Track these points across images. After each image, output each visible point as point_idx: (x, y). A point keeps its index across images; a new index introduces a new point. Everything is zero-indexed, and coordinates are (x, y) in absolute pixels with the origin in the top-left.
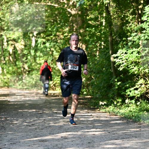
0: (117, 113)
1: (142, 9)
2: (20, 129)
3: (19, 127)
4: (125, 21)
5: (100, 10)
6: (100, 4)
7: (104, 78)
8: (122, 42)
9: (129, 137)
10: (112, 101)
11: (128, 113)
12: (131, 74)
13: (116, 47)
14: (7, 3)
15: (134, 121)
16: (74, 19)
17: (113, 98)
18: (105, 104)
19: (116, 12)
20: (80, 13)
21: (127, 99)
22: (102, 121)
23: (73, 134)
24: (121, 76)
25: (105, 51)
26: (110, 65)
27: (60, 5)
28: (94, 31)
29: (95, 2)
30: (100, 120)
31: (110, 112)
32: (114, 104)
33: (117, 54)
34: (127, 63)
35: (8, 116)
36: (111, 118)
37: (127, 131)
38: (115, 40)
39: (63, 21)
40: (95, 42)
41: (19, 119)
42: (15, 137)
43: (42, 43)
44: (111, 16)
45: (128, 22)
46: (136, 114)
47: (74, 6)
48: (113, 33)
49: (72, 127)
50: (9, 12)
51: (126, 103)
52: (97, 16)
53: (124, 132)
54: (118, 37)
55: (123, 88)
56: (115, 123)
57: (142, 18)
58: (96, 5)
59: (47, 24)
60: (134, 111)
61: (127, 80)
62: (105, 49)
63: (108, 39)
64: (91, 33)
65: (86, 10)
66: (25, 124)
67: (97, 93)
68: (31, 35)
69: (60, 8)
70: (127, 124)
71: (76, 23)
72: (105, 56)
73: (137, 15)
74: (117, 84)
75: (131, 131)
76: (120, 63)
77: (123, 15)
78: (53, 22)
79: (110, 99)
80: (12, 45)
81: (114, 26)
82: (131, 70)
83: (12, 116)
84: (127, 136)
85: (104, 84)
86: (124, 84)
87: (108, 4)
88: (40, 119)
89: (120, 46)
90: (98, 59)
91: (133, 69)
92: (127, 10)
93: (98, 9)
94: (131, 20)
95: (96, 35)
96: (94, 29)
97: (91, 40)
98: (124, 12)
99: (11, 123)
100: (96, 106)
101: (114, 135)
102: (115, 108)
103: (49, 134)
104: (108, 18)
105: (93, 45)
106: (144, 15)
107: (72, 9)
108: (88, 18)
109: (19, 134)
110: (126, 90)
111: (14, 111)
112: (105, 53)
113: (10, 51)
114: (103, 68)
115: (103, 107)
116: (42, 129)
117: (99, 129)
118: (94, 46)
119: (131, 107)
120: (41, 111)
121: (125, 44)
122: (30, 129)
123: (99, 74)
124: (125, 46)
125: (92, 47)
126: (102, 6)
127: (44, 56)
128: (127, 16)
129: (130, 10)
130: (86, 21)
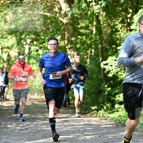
0: (107, 118)
1: (131, 18)
2: (14, 133)
3: (12, 131)
4: (114, 30)
5: (91, 19)
6: (91, 13)
7: (95, 84)
8: (112, 49)
9: (118, 140)
10: (102, 106)
11: (117, 117)
12: (121, 80)
13: (105, 55)
14: (1, 12)
15: (123, 125)
16: (66, 27)
17: (103, 104)
18: (95, 109)
19: (106, 21)
20: (71, 21)
21: (117, 104)
22: (92, 125)
23: (64, 138)
24: (111, 82)
25: (95, 59)
26: (101, 71)
27: (52, 14)
28: (85, 39)
29: (86, 11)
30: (91, 124)
31: (100, 117)
32: (104, 109)
33: (107, 61)
34: (116, 69)
35: (2, 121)
36: (101, 122)
37: (116, 135)
38: (105, 48)
39: (55, 29)
40: (86, 49)
41: (13, 123)
42: (9, 140)
43: (35, 50)
44: (101, 25)
45: (117, 31)
46: (125, 118)
47: (66, 15)
48: (103, 41)
49: (64, 131)
50: (3, 21)
51: (115, 109)
52: (88, 24)
53: (114, 135)
54: (108, 45)
55: (113, 94)
56: (105, 127)
57: (130, 27)
58: (87, 14)
59: (40, 32)
60: (123, 115)
61: (117, 86)
62: (95, 56)
63: (98, 47)
64: (82, 41)
65: (78, 19)
66: (19, 128)
67: (87, 98)
68: (24, 43)
69: (52, 17)
70: (117, 128)
71: (68, 31)
72: (95, 63)
73: (126, 23)
74: (107, 90)
75: (120, 134)
76: (109, 69)
77: (113, 24)
78: (46, 31)
79: (100, 104)
80: (6, 52)
81: (104, 35)
82: (120, 77)
83: (6, 120)
84: (116, 140)
85: (94, 90)
86: (114, 89)
87: (98, 13)
88: (33, 124)
89: (110, 53)
90: (89, 66)
91: (122, 75)
92: (117, 19)
93: (89, 18)
94: (120, 29)
95: (87, 43)
96: (84, 37)
97: (82, 47)
98: (113, 20)
99: (5, 128)
100: (87, 111)
101: (104, 138)
102: (105, 112)
103: (41, 138)
104: (98, 26)
105: (84, 52)
106: (133, 24)
107: (64, 18)
108: (79, 26)
109: (13, 138)
110: (115, 96)
111: (8, 115)
112: (96, 60)
113: (4, 58)
114: (94, 75)
115: (93, 111)
116: (35, 133)
117: (90, 132)
118: (84, 54)
119: (120, 111)
120: (34, 115)
121: (114, 52)
122: (24, 133)
123: (90, 80)
124: (114, 53)
125: (83, 54)
126: (92, 15)
127: (36, 63)
128: (117, 25)
129: (119, 19)
130: (77, 30)
